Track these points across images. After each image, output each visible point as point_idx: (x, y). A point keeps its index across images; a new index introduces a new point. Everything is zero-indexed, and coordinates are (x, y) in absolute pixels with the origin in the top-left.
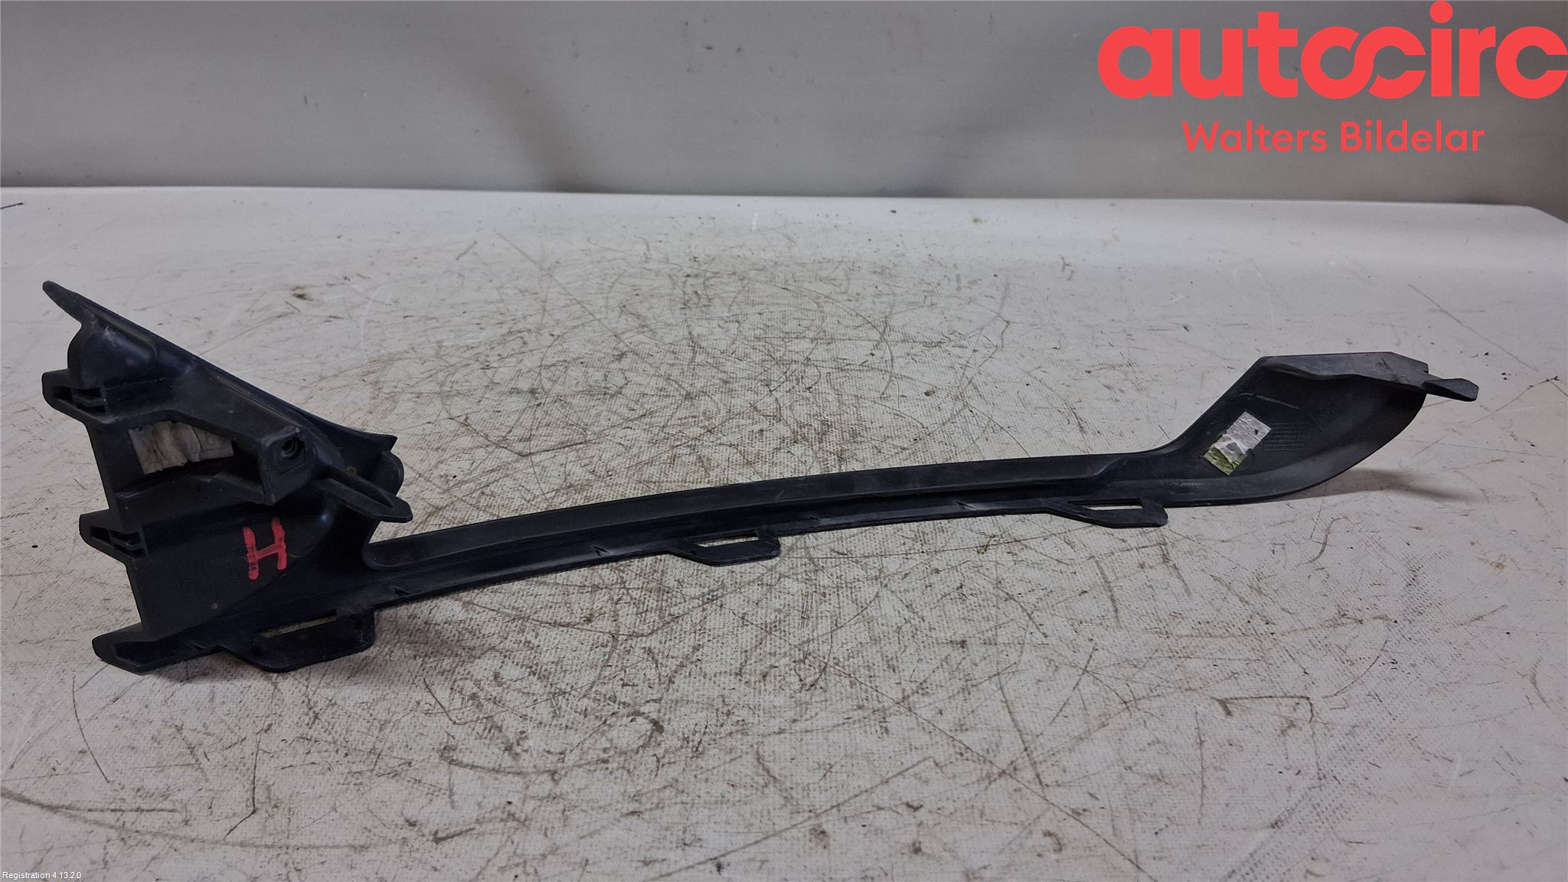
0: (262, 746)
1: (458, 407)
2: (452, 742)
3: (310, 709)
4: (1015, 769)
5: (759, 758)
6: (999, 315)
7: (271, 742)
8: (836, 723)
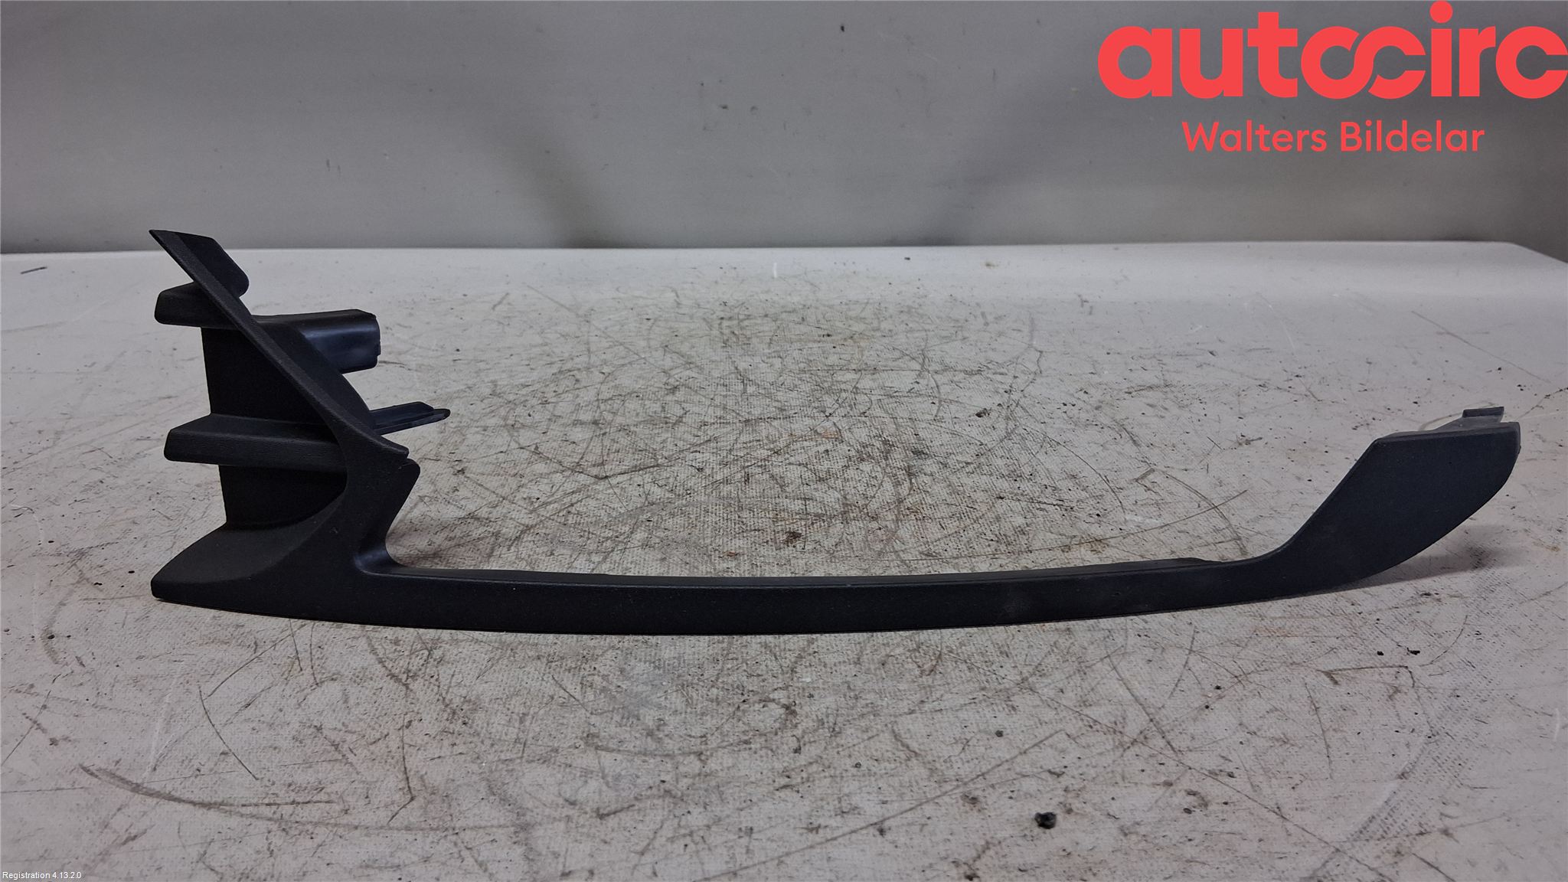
0: (406, 740)
1: (526, 437)
2: (593, 730)
3: (447, 706)
4: (1146, 738)
5: (896, 736)
6: (1030, 346)
7: (415, 735)
8: (963, 703)
